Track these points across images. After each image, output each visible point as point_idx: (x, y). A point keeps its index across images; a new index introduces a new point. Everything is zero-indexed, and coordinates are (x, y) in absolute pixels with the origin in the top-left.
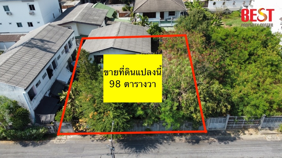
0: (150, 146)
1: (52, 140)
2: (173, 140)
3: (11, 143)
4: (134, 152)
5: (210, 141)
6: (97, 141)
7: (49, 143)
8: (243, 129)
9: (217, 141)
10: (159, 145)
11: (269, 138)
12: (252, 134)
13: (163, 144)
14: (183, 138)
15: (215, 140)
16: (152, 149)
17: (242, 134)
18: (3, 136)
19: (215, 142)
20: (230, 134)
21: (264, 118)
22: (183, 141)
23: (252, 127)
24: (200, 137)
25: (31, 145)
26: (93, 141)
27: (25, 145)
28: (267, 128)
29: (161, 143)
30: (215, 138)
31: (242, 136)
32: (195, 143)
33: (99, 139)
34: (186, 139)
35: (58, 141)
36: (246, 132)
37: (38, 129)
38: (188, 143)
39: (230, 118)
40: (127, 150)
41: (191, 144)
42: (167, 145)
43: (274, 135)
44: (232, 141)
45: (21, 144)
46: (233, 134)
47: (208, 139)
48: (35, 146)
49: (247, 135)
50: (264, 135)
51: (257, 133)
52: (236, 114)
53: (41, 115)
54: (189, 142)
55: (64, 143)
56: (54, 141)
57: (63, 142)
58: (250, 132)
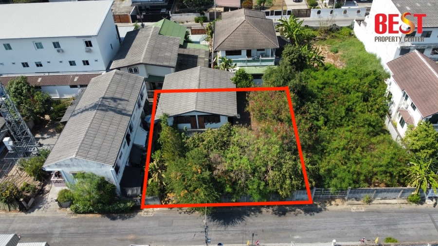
0: (238, 218)
1: (139, 213)
2: (260, 212)
3: (99, 216)
4: (222, 224)
5: (296, 212)
6: (185, 213)
7: (136, 216)
8: (330, 200)
9: (303, 212)
10: (246, 217)
11: (354, 209)
12: (338, 205)
13: (250, 215)
14: (270, 210)
15: (301, 211)
16: (240, 222)
17: (328, 205)
18: (91, 210)
19: (301, 213)
20: (316, 205)
21: (349, 190)
22: (270, 213)
23: (339, 198)
24: (287, 208)
25: (120, 218)
26: (180, 213)
27: (114, 219)
28: (354, 199)
29: (248, 216)
30: (301, 209)
31: (328, 207)
32: (282, 214)
33: (187, 211)
34: (273, 210)
35: (146, 213)
36: (333, 203)
37: (125, 203)
38: (274, 215)
39: (316, 190)
40: (215, 223)
41: (277, 216)
42: (254, 217)
43: (359, 205)
44: (318, 212)
45: (109, 217)
46: (320, 204)
47: (294, 211)
48: (123, 219)
49: (333, 205)
50: (350, 206)
51: (343, 204)
52: (323, 186)
53: (126, 189)
54: (276, 214)
55: (152, 216)
56: (142, 214)
57: (150, 214)
58: (336, 203)
